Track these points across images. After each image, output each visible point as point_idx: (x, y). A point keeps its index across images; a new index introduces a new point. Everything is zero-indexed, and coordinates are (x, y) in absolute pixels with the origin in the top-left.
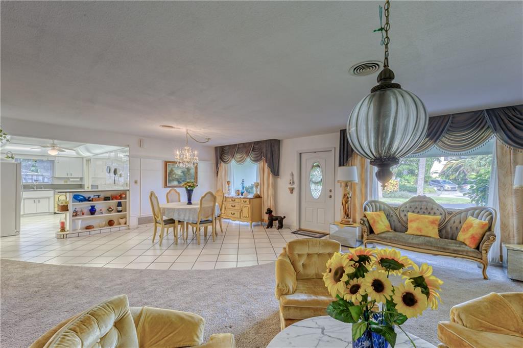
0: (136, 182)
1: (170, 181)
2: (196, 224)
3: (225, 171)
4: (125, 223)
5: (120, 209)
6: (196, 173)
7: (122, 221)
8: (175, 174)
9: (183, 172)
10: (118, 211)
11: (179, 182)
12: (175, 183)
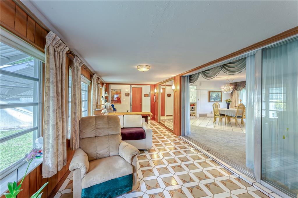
0: (199, 100)
1: (211, 99)
2: (235, 117)
3: (237, 94)
4: (195, 116)
5: (193, 110)
6: (222, 96)
7: (194, 115)
8: (213, 96)
9: (216, 95)
10: (192, 111)
11: (214, 100)
12: (213, 100)
